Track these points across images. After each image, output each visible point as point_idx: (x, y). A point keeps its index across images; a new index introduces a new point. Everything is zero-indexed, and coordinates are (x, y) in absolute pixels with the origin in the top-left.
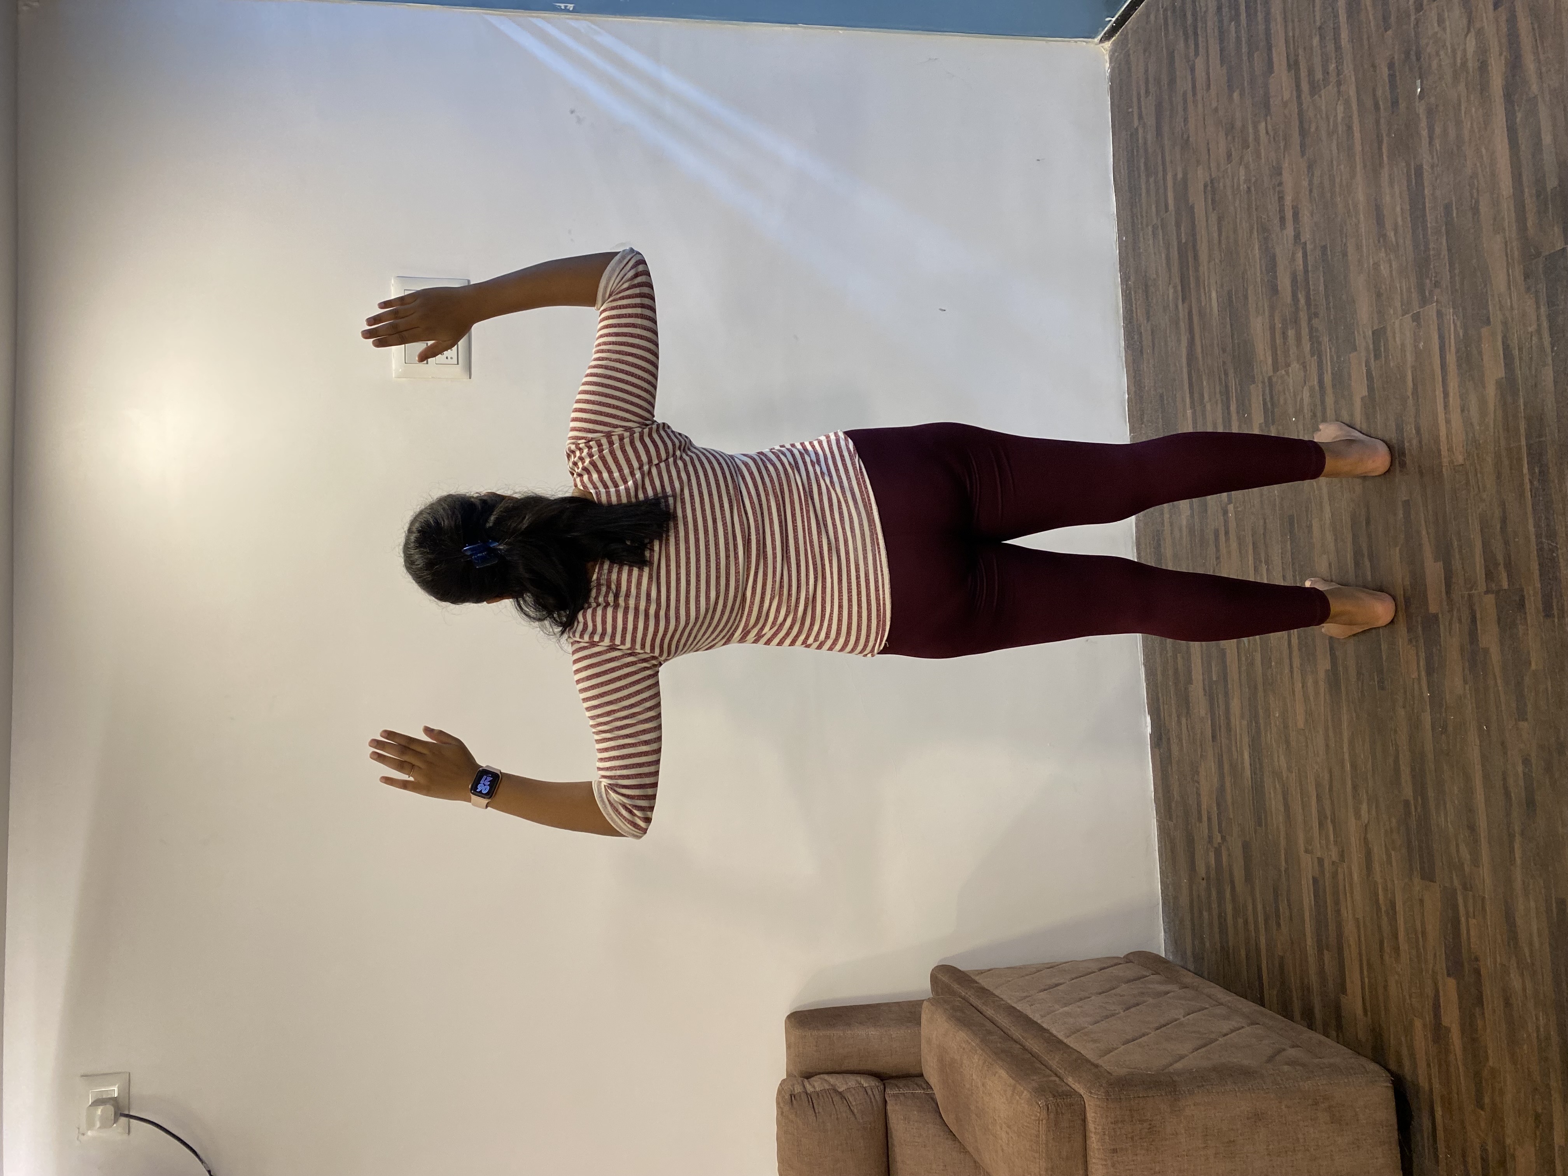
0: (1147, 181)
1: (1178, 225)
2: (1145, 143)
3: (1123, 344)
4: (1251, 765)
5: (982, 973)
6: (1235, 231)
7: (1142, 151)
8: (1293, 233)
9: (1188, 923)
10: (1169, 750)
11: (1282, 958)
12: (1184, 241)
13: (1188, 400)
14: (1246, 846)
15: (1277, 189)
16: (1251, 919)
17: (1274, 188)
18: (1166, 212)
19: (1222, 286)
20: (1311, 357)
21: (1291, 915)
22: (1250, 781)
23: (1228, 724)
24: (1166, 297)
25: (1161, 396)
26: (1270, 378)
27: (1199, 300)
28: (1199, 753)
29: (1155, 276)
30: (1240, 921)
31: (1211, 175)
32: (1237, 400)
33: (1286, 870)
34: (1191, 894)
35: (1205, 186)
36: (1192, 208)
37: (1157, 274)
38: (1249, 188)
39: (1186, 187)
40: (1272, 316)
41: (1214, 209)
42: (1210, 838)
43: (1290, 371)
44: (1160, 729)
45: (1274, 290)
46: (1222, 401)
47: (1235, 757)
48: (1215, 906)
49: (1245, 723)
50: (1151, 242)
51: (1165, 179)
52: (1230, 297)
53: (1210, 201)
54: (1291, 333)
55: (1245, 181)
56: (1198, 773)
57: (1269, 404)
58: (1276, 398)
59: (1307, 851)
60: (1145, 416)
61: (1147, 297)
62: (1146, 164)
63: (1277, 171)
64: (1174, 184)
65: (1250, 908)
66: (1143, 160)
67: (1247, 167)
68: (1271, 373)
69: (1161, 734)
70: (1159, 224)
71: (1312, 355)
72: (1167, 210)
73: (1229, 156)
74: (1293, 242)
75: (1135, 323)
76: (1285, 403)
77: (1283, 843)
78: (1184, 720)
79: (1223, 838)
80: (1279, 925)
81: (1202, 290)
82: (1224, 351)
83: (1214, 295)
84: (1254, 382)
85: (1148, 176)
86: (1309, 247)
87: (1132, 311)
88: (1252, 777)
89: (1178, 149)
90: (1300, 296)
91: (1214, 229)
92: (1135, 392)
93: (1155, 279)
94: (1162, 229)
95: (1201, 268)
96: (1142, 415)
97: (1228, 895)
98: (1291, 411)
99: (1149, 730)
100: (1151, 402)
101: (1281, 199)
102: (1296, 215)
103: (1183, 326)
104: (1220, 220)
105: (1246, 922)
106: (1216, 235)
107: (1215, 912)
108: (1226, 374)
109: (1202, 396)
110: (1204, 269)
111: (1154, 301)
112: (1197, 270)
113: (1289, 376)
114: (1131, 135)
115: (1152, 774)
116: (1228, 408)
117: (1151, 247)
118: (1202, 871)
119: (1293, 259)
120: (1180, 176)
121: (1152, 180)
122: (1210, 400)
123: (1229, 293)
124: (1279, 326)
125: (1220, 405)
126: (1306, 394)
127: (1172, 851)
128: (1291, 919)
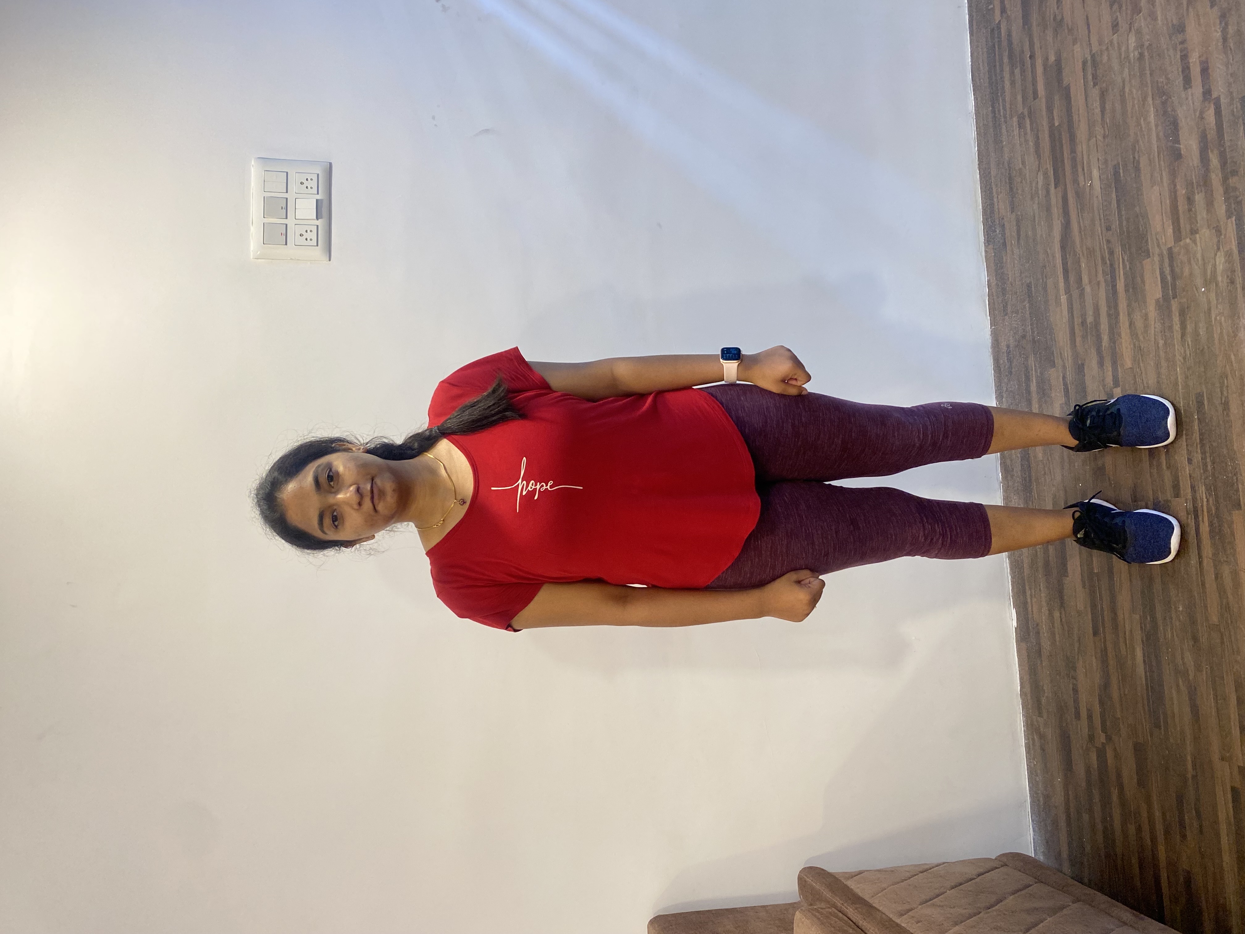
0: (1012, 73)
1: (1050, 110)
2: (1009, 35)
3: (982, 239)
4: (1144, 661)
5: (852, 877)
6: (1123, 101)
7: (1005, 43)
8: (1201, 90)
9: (1063, 824)
10: (1039, 644)
11: (1188, 872)
12: (1056, 125)
13: (1062, 285)
14: (1139, 749)
15: (1179, 47)
16: (1146, 827)
17: (1175, 49)
18: (1034, 99)
19: (1106, 161)
20: (1227, 219)
21: (1201, 826)
22: (1144, 679)
23: (1115, 618)
24: (1034, 185)
25: (1029, 286)
26: (1170, 250)
27: (1075, 181)
28: (1076, 649)
29: (1021, 166)
30: (1132, 829)
31: (1091, 51)
32: (1126, 278)
33: (1194, 777)
34: (1067, 795)
35: (1084, 63)
36: (1068, 88)
37: (1023, 163)
38: (1141, 55)
39: (1059, 71)
40: (1173, 184)
41: (1095, 85)
42: (1091, 738)
43: (1198, 239)
44: (1027, 623)
45: (1177, 156)
46: (1106, 281)
47: (1123, 652)
48: (1097, 809)
49: (1137, 617)
50: (1016, 132)
51: (1033, 66)
52: (1116, 173)
53: (1090, 77)
54: (1199, 198)
55: (1136, 48)
56: (1074, 669)
57: (1169, 278)
58: (1177, 270)
59: (1223, 759)
60: (1009, 307)
61: (1011, 189)
62: (1011, 57)
63: (1181, 29)
64: (1045, 69)
65: (1145, 815)
66: (1006, 54)
67: (1139, 32)
68: (1171, 243)
69: (1028, 628)
70: (1026, 113)
71: (1229, 217)
72: (1035, 95)
73: (1115, 26)
74: (1201, 98)
75: (996, 216)
76: (1191, 274)
77: (1189, 748)
78: (1057, 614)
79: (1109, 738)
80: (1184, 837)
81: (1080, 170)
82: (1108, 229)
83: (1095, 173)
84: (1148, 256)
85: (1013, 66)
86: (1224, 101)
87: (992, 205)
88: (1146, 676)
89: (1050, 33)
90: (1211, 155)
91: (1097, 105)
92: (997, 285)
93: (1020, 169)
94: (1030, 117)
95: (1079, 149)
96: (1005, 307)
97: (1115, 798)
98: (1199, 281)
99: (1015, 624)
100: (1016, 293)
101: (1185, 57)
102: (1205, 71)
103: (1056, 211)
104: (1103, 95)
105: (1139, 829)
106: (1098, 111)
107: (1098, 815)
108: (1111, 253)
109: (1079, 280)
110: (1082, 148)
111: (1020, 192)
112: (1073, 151)
113: (1196, 244)
114: (993, 30)
115: (1017, 668)
116: (1114, 286)
117: (1017, 137)
118: (1080, 769)
119: (1202, 118)
120: (1052, 58)
121: (1017, 71)
122: (1090, 282)
123: (1116, 168)
124: (1182, 191)
125: (1103, 284)
126: (1220, 261)
127: (1043, 749)
128: (1201, 832)
